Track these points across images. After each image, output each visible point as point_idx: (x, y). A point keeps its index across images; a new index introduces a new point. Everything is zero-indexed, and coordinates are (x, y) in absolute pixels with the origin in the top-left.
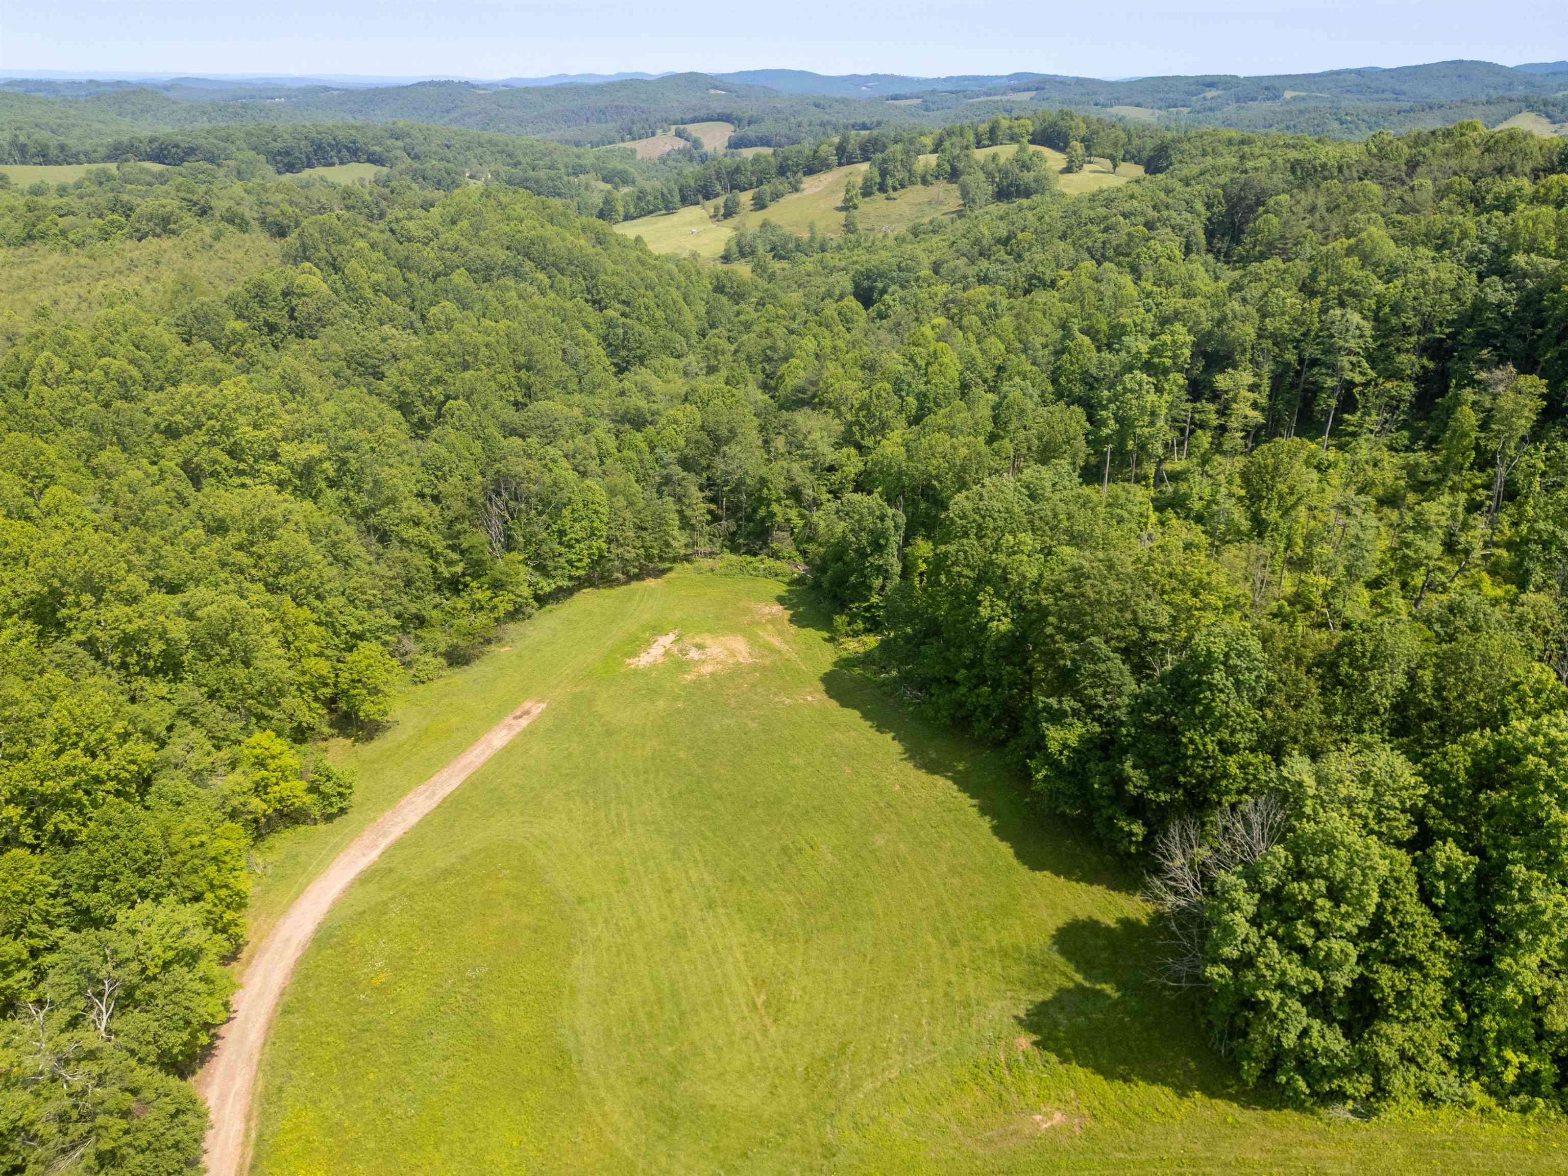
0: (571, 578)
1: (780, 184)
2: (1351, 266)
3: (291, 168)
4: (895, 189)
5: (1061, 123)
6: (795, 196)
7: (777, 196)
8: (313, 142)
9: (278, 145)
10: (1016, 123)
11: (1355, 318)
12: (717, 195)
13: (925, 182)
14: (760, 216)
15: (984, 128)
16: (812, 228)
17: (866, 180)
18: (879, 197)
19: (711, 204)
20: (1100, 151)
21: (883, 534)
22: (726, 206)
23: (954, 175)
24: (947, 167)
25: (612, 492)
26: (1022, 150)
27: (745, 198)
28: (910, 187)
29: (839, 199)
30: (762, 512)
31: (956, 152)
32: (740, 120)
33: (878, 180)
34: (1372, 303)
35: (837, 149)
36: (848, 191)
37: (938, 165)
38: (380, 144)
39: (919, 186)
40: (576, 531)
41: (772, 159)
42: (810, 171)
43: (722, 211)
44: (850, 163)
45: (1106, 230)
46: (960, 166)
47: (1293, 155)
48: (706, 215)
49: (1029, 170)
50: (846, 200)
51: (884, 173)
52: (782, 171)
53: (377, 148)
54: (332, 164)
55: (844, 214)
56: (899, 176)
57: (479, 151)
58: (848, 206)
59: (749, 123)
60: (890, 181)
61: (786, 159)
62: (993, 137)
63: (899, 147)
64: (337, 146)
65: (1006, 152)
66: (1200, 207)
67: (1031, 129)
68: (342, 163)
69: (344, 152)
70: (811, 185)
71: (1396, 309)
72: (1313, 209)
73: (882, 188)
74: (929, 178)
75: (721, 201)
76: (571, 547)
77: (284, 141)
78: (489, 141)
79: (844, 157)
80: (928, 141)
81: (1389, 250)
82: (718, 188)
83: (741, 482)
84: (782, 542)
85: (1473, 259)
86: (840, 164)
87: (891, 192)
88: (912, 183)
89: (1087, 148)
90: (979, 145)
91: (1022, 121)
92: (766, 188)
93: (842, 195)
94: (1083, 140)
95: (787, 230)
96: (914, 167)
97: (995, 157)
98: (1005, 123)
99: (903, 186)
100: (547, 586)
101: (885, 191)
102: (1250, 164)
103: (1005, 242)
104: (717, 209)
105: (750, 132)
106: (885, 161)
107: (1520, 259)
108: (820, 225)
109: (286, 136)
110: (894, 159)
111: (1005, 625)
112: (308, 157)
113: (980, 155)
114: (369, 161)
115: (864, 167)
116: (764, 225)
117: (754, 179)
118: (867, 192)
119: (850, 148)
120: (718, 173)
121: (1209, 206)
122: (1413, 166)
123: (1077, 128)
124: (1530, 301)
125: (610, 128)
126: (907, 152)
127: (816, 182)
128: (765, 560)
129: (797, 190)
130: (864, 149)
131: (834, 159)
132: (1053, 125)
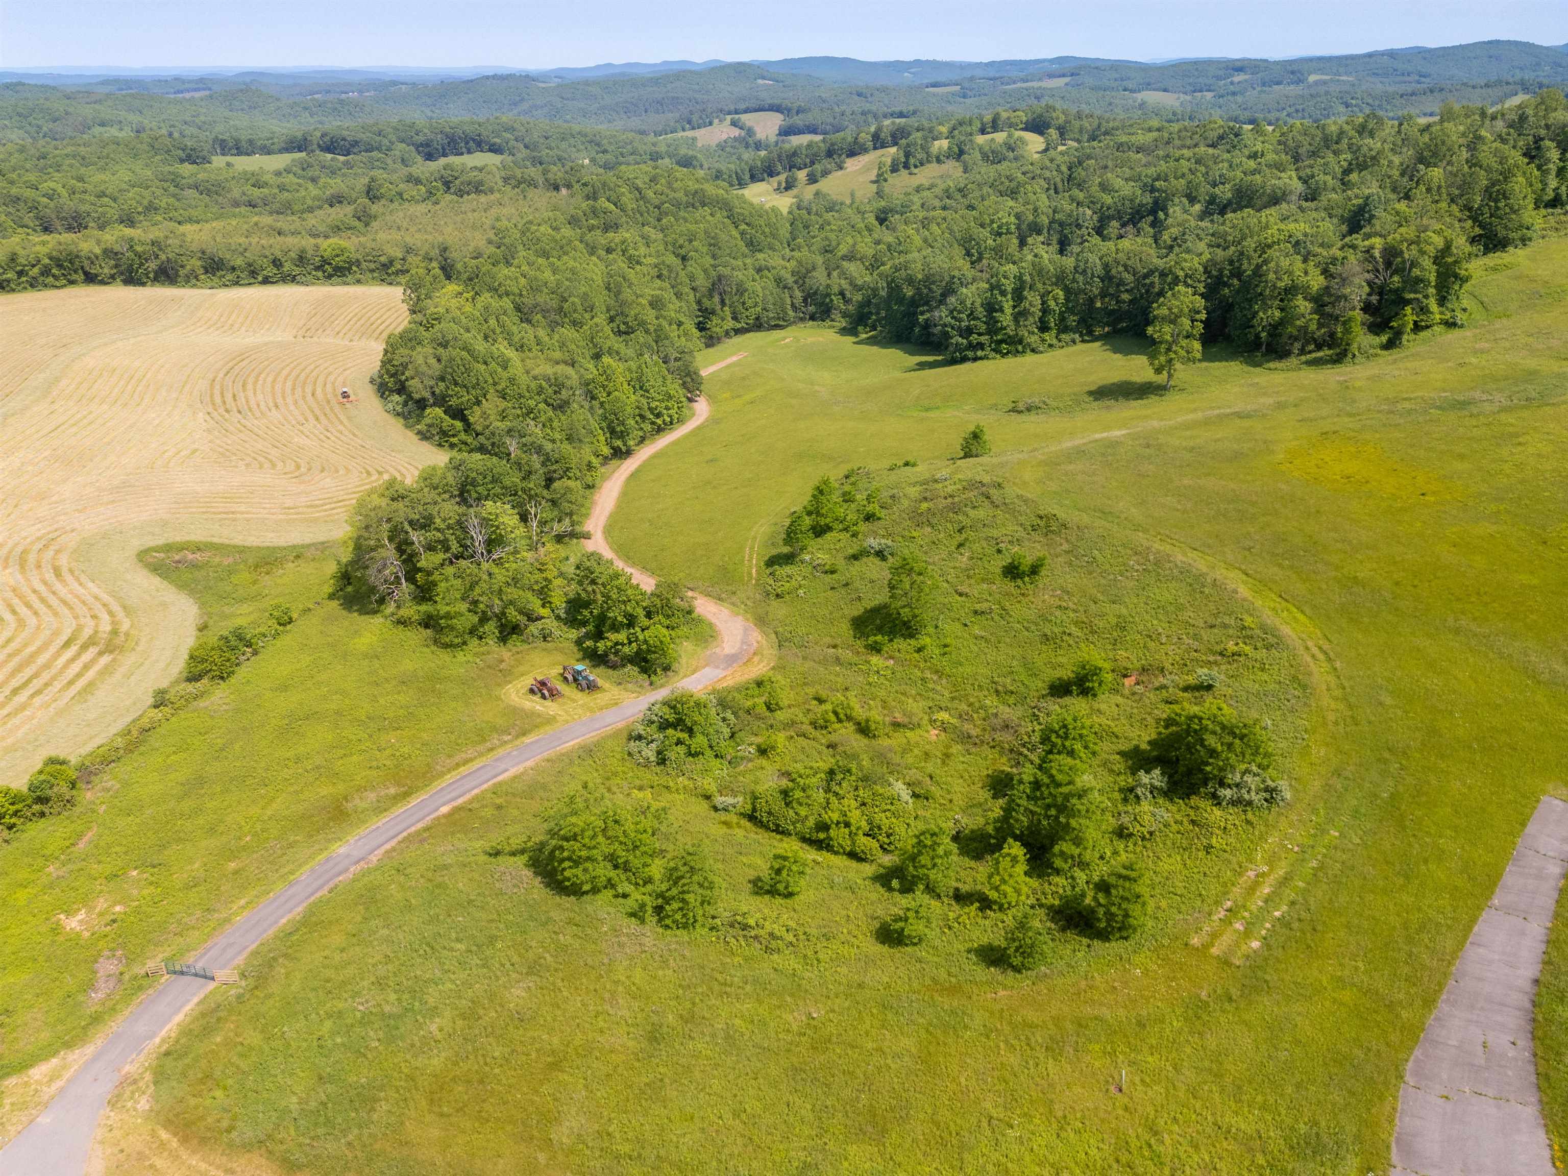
0: (747, 324)
1: (828, 164)
3: (429, 157)
4: (916, 167)
5: (1046, 114)
6: (840, 173)
7: (825, 173)
8: (447, 136)
9: (421, 138)
10: (1014, 114)
12: (778, 174)
13: (939, 161)
14: (813, 188)
15: (988, 118)
16: (852, 195)
17: (893, 160)
18: (904, 172)
19: (774, 181)
21: (877, 289)
22: (787, 182)
23: (960, 154)
24: (956, 150)
25: (763, 288)
26: (1010, 136)
27: (802, 175)
28: (928, 165)
29: (873, 174)
30: (827, 302)
31: (963, 138)
32: (789, 110)
33: (903, 160)
35: (873, 136)
36: (880, 168)
37: (949, 148)
38: (498, 136)
39: (934, 165)
40: (749, 303)
42: (852, 154)
43: (784, 185)
44: (883, 147)
46: (966, 148)
48: (770, 188)
49: (1013, 150)
50: (879, 175)
51: (907, 155)
52: (830, 154)
53: (497, 140)
54: (462, 154)
55: (875, 186)
56: (919, 156)
57: (572, 141)
58: (880, 179)
59: (798, 113)
60: (912, 161)
61: (832, 144)
62: (995, 126)
63: (919, 134)
64: (467, 139)
65: (1000, 137)
67: (1024, 119)
68: (469, 152)
69: (471, 144)
70: (852, 165)
73: (906, 166)
74: (942, 158)
75: (782, 177)
76: (747, 310)
77: (425, 135)
78: (579, 133)
79: (878, 142)
80: (944, 129)
82: (780, 168)
83: (818, 289)
84: (836, 315)
86: (875, 148)
87: (913, 169)
88: (929, 162)
89: (1062, 134)
90: (983, 131)
91: (1018, 113)
92: (818, 167)
93: (875, 172)
94: (1059, 127)
95: (834, 197)
96: (931, 150)
97: (992, 142)
98: (1004, 115)
99: (922, 164)
101: (909, 168)
104: (779, 184)
105: (798, 120)
106: (908, 145)
108: (859, 194)
109: (426, 131)
110: (915, 144)
112: (444, 149)
113: (980, 139)
114: (490, 150)
115: (893, 150)
116: (817, 194)
117: (808, 160)
118: (894, 169)
119: (882, 135)
120: (779, 156)
123: (1058, 119)
126: (925, 138)
127: (856, 162)
128: (828, 323)
129: (841, 168)
130: (894, 136)
131: (870, 144)
132: (1041, 116)
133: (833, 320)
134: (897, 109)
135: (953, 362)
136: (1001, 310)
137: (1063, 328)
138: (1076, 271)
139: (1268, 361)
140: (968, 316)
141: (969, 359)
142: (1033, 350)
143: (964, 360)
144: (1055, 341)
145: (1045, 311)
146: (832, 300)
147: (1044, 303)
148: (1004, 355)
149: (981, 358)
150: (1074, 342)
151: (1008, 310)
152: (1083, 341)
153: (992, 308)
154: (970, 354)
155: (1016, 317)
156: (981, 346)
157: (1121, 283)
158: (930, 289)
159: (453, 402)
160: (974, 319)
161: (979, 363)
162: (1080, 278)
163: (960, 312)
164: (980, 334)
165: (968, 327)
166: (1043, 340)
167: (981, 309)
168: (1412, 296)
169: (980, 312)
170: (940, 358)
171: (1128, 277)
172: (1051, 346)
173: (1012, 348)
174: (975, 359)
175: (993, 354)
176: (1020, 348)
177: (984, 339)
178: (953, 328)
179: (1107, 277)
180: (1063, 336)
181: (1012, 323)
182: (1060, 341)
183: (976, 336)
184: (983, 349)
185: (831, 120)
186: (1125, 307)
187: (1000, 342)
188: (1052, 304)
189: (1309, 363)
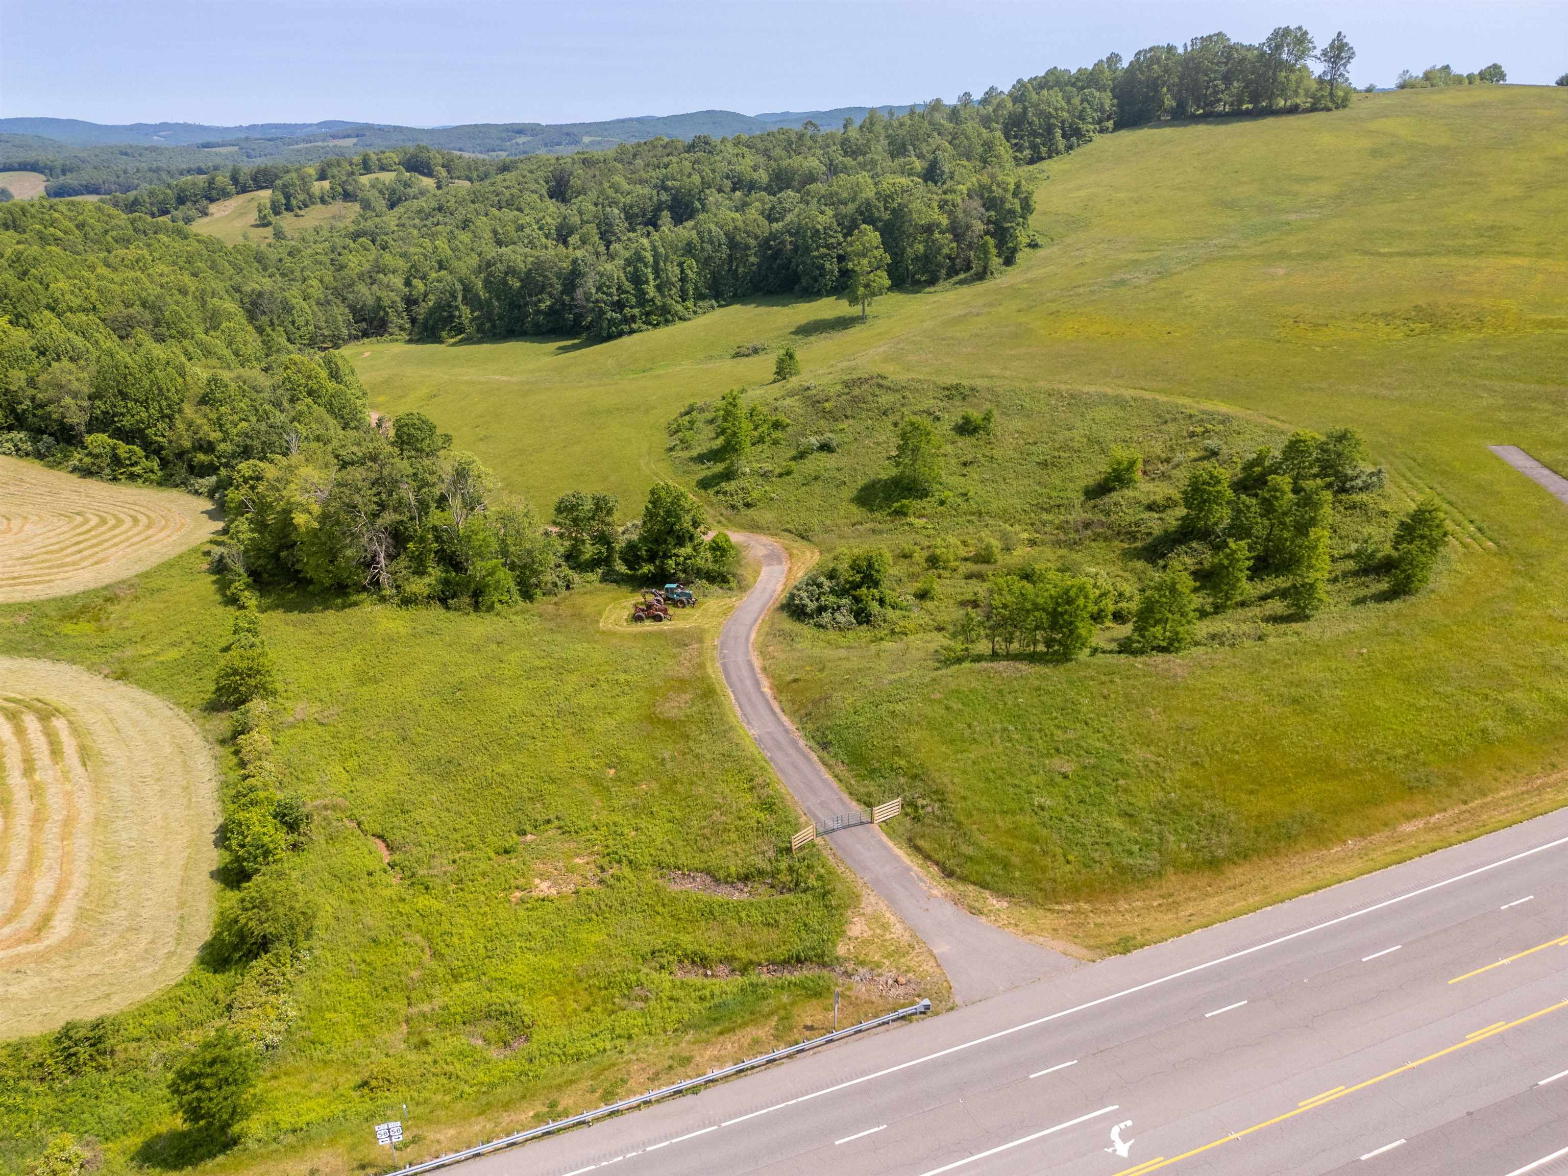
1: (187, 211)
2: (610, 192)
4: (300, 208)
5: (421, 155)
6: (206, 220)
7: (191, 219)
10: (383, 156)
11: (616, 211)
13: (323, 201)
15: (356, 161)
17: (272, 202)
18: (288, 215)
20: (458, 174)
21: (455, 291)
23: (348, 196)
24: (340, 189)
28: (312, 206)
29: (253, 218)
30: (382, 313)
32: (51, 170)
33: (284, 201)
34: (621, 205)
35: (232, 180)
36: (260, 211)
37: (332, 188)
39: (320, 206)
41: (168, 191)
42: (212, 199)
44: (244, 190)
45: (497, 195)
46: (350, 188)
47: (582, 157)
49: (410, 187)
50: (262, 219)
51: (287, 197)
52: (184, 200)
56: (301, 197)
58: (264, 223)
59: (64, 172)
60: (294, 202)
62: (368, 167)
63: (293, 175)
65: (387, 177)
66: (542, 182)
67: (398, 162)
70: (219, 210)
71: (631, 207)
72: (594, 176)
73: (289, 208)
74: (326, 199)
79: (242, 186)
80: (311, 171)
81: (626, 187)
84: (394, 328)
85: (655, 186)
86: (238, 193)
87: (297, 211)
88: (313, 203)
89: (449, 172)
91: (387, 155)
92: (177, 214)
93: (255, 215)
94: (443, 166)
96: (312, 191)
97: (377, 179)
98: (374, 157)
99: (306, 206)
101: (292, 211)
102: (561, 161)
103: (440, 209)
105: (70, 180)
106: (284, 187)
107: (669, 183)
110: (294, 185)
111: (518, 284)
113: (364, 180)
115: (268, 193)
117: (155, 209)
118: (277, 213)
119: (241, 179)
121: (547, 182)
122: (635, 156)
124: (675, 198)
126: (300, 180)
127: (222, 207)
128: (387, 337)
129: (206, 214)
130: (255, 179)
131: (231, 188)
132: (415, 156)
133: (391, 334)
134: (193, 166)
135: (610, 337)
136: (647, 282)
137: (700, 297)
138: (703, 242)
139: (924, 287)
140: (617, 290)
141: (625, 333)
142: (680, 319)
143: (621, 334)
144: (696, 309)
145: (683, 279)
146: (387, 313)
147: (682, 271)
148: (655, 326)
149: (635, 331)
150: (712, 307)
151: (652, 283)
152: (720, 306)
153: (637, 280)
154: (626, 328)
155: (659, 288)
156: (633, 319)
157: (747, 247)
158: (546, 276)
159: (127, 422)
160: (623, 293)
161: (635, 336)
162: (708, 247)
163: (609, 287)
164: (631, 307)
165: (619, 301)
166: (687, 308)
167: (627, 283)
168: (1009, 225)
169: (628, 286)
170: (576, 341)
171: (752, 242)
172: (694, 313)
173: (662, 319)
174: (632, 332)
175: (645, 327)
176: (670, 318)
177: (636, 311)
178: (605, 303)
179: (733, 244)
180: (701, 303)
181: (657, 294)
182: (700, 308)
183: (627, 309)
184: (635, 322)
185: (113, 179)
186: (754, 268)
187: (648, 314)
188: (689, 272)
189: (962, 282)
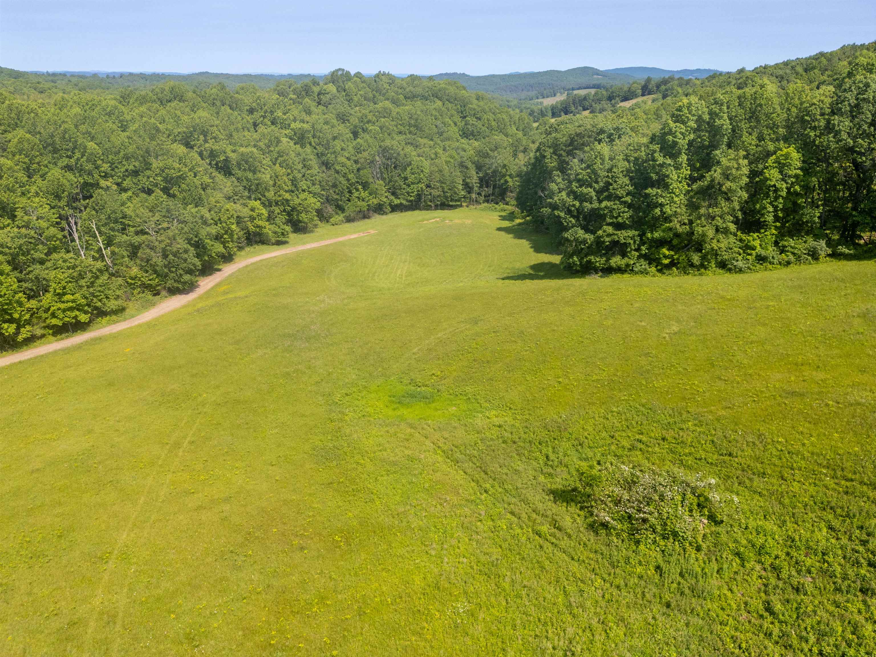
0: (407, 200)
1: (605, 105)
7: (603, 111)
27: (586, 112)
32: (605, 88)
35: (643, 89)
42: (625, 99)
44: (647, 94)
52: (609, 98)
70: (623, 105)
76: (409, 186)
79: (645, 92)
84: (512, 198)
86: (643, 95)
92: (597, 106)
100: (397, 202)
119: (650, 86)
120: (574, 100)
125: (532, 93)
127: (626, 104)
128: (501, 205)
130: (658, 86)
131: (640, 92)
135: (571, 272)
136: (665, 184)
140: (599, 192)
141: (596, 270)
142: (723, 265)
144: (771, 251)
146: (507, 182)
148: (662, 269)
149: (619, 270)
150: (814, 255)
152: (835, 255)
154: (599, 261)
156: (620, 248)
160: (609, 198)
161: (615, 277)
164: (619, 227)
165: (597, 212)
166: (747, 248)
167: (623, 180)
172: (761, 259)
173: (681, 257)
174: (608, 271)
175: (643, 264)
176: (696, 258)
178: (569, 212)
182: (782, 251)
183: (610, 229)
184: (624, 255)
187: (661, 243)
